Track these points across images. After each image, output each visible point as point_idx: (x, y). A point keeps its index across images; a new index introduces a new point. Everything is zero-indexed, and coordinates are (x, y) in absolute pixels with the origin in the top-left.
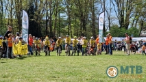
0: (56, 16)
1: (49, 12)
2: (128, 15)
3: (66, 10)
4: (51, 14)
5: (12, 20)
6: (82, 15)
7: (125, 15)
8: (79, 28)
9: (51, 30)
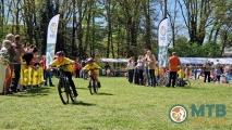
0: (88, 22)
1: (78, 15)
2: (203, 23)
3: (105, 12)
4: (81, 19)
5: (18, 28)
6: (130, 22)
7: (198, 22)
8: (125, 42)
9: (80, 45)
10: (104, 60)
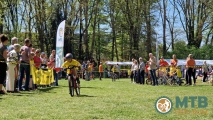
0: (94, 28)
1: (84, 22)
2: (200, 27)
3: (109, 19)
4: (87, 26)
5: (30, 35)
6: (132, 27)
7: (195, 27)
8: (128, 46)
9: (87, 49)
10: (109, 63)
